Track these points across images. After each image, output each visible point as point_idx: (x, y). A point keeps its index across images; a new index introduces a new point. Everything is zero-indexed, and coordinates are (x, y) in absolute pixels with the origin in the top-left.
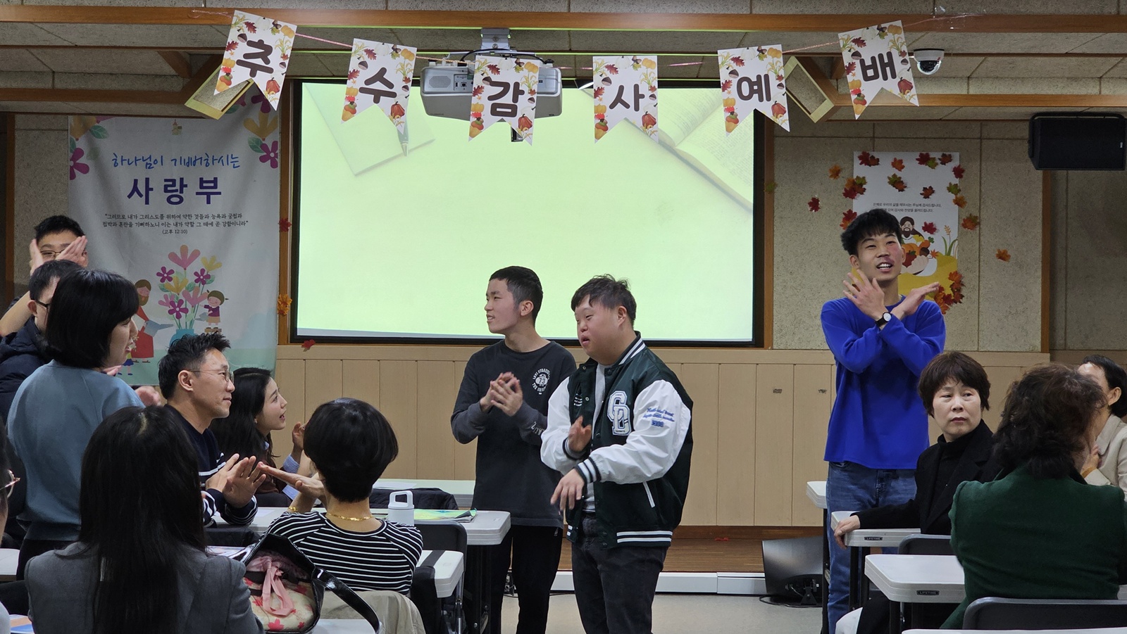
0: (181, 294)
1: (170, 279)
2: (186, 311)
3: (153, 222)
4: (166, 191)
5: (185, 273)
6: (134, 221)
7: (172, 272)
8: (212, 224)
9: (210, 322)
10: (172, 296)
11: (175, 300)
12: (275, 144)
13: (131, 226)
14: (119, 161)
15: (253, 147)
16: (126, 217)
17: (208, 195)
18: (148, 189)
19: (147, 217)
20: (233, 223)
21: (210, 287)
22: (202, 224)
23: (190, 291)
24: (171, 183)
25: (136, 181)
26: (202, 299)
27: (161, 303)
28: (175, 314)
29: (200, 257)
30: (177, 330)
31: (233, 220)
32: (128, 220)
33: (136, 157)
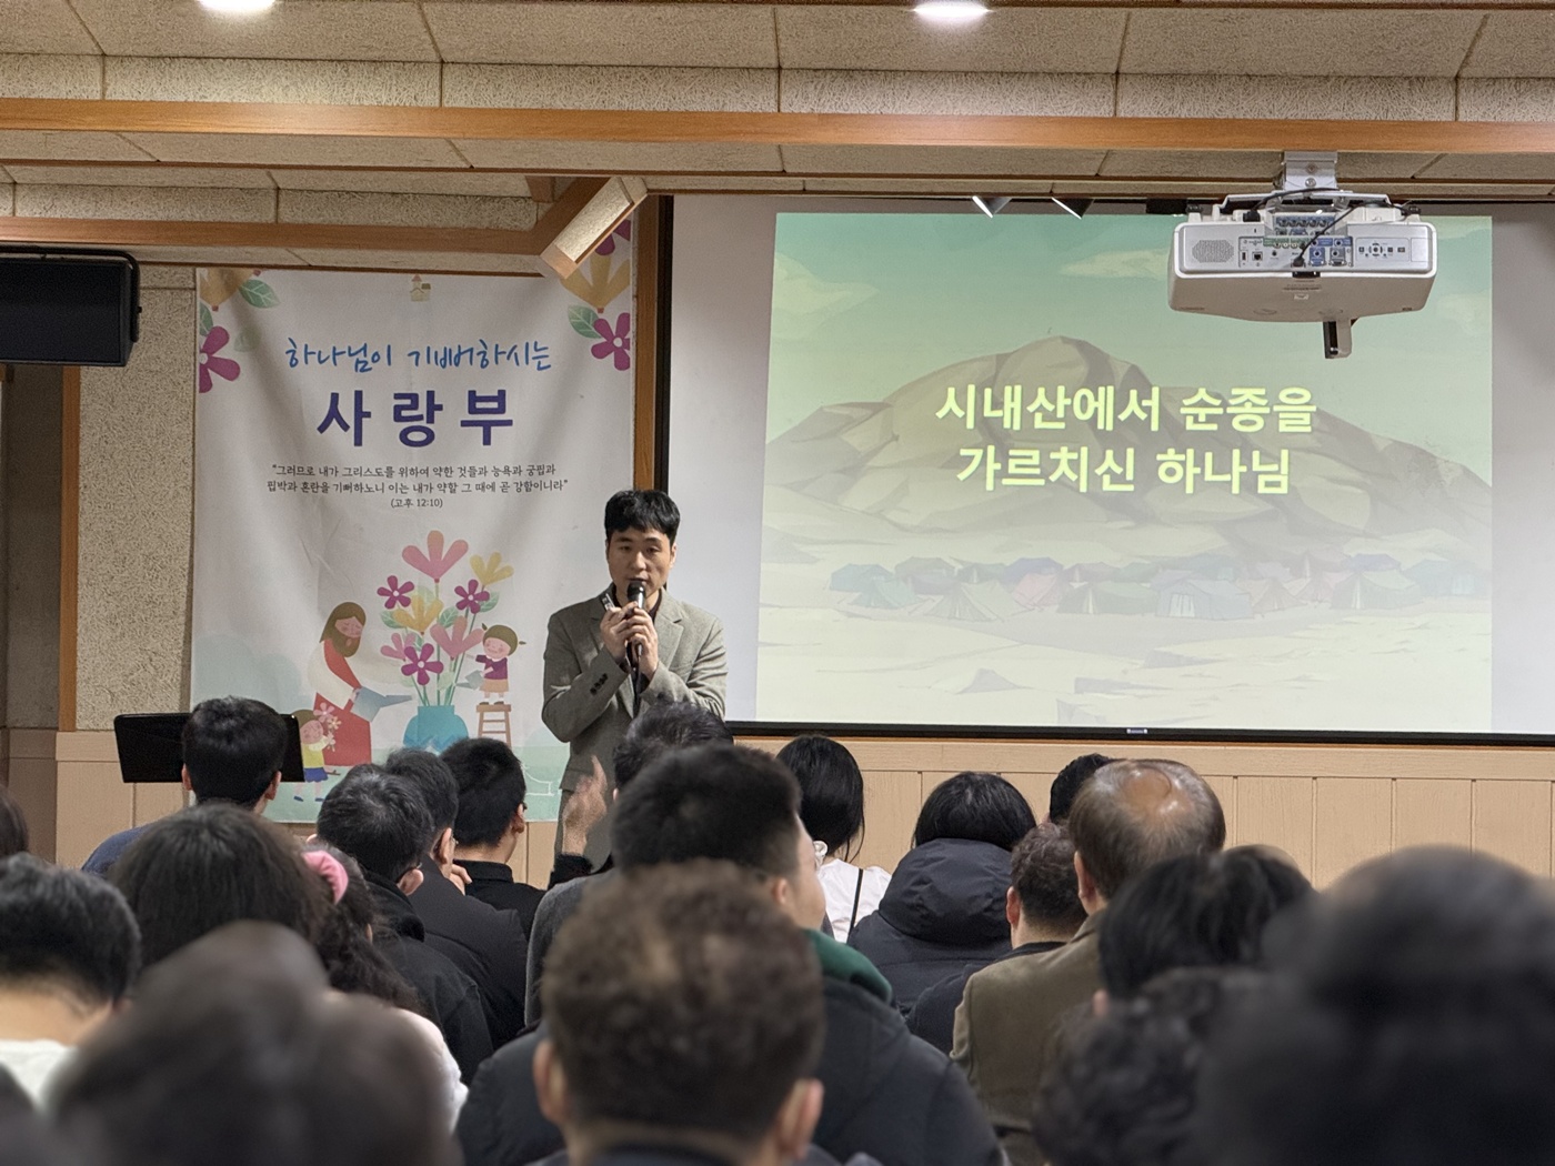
0: (427, 631)
1: (406, 602)
2: (438, 667)
3: (371, 481)
4: (398, 418)
5: (437, 587)
6: (332, 480)
7: (409, 586)
8: (493, 487)
9: (488, 690)
10: (412, 634)
11: (416, 645)
12: (624, 319)
13: (325, 488)
14: (300, 355)
15: (578, 327)
16: (316, 471)
17: (487, 426)
18: (360, 414)
19: (358, 471)
20: (536, 486)
21: (489, 619)
22: (473, 488)
23: (448, 626)
24: (408, 402)
25: (335, 397)
26: (471, 643)
27: (386, 651)
28: (415, 675)
29: (467, 557)
30: (419, 708)
31: (534, 478)
32: (320, 479)
33: (334, 348)
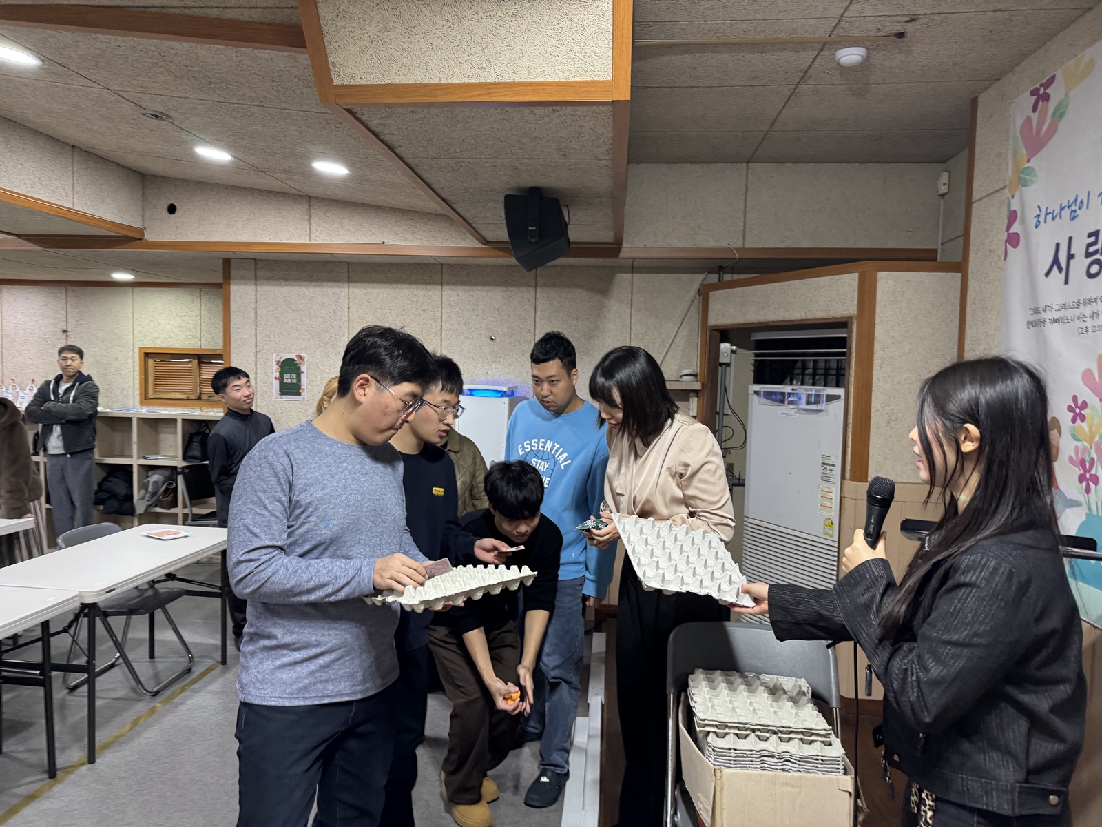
0: (1093, 446)
1: (1083, 419)
2: (1096, 479)
3: (1069, 314)
4: (1088, 255)
6: (1048, 315)
7: (1084, 405)
10: (1085, 449)
11: (1087, 459)
13: (1044, 322)
14: (1042, 219)
16: (1041, 310)
18: (1070, 256)
19: (1064, 307)
24: (1093, 239)
25: (1058, 245)
27: (1071, 460)
28: (1084, 484)
30: (1087, 514)
32: (1043, 315)
33: (1061, 204)
